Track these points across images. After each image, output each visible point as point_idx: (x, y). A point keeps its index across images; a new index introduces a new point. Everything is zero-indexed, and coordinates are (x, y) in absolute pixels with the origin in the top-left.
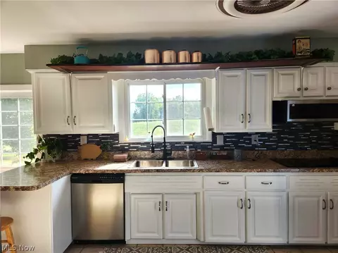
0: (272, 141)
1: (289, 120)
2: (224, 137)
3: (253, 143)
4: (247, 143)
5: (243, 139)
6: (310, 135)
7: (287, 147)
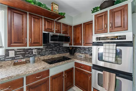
0: (43, 52)
1: (50, 42)
2: (15, 52)
3: (34, 53)
4: (30, 54)
5: (28, 52)
6: (57, 49)
7: (49, 54)
